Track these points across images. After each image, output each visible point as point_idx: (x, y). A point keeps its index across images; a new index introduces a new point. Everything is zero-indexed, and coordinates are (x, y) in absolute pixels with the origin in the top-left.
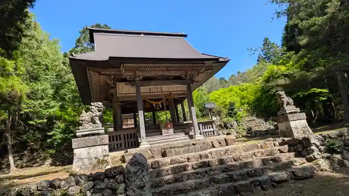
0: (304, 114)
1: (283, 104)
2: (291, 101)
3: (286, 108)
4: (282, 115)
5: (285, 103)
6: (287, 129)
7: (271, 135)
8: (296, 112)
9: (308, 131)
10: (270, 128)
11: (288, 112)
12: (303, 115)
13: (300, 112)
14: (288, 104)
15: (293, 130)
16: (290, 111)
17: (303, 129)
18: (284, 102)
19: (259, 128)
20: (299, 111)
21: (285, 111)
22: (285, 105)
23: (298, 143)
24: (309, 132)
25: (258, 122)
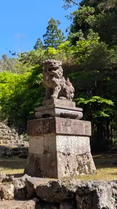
0: (89, 123)
1: (52, 91)
2: (70, 88)
3: (56, 101)
4: (44, 116)
5: (58, 90)
6: (45, 152)
7: (21, 157)
8: (74, 117)
9: (89, 165)
10: (23, 145)
11: (58, 111)
12: (87, 127)
13: (82, 119)
14: (63, 93)
15: (59, 159)
16: (63, 111)
17: (80, 159)
18: (56, 85)
19: (6, 143)
20: (81, 115)
21: (54, 108)
22: (55, 95)
23: (65, 201)
24: (89, 168)
25: (7, 132)
